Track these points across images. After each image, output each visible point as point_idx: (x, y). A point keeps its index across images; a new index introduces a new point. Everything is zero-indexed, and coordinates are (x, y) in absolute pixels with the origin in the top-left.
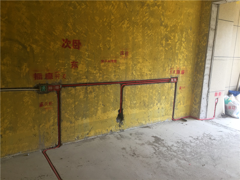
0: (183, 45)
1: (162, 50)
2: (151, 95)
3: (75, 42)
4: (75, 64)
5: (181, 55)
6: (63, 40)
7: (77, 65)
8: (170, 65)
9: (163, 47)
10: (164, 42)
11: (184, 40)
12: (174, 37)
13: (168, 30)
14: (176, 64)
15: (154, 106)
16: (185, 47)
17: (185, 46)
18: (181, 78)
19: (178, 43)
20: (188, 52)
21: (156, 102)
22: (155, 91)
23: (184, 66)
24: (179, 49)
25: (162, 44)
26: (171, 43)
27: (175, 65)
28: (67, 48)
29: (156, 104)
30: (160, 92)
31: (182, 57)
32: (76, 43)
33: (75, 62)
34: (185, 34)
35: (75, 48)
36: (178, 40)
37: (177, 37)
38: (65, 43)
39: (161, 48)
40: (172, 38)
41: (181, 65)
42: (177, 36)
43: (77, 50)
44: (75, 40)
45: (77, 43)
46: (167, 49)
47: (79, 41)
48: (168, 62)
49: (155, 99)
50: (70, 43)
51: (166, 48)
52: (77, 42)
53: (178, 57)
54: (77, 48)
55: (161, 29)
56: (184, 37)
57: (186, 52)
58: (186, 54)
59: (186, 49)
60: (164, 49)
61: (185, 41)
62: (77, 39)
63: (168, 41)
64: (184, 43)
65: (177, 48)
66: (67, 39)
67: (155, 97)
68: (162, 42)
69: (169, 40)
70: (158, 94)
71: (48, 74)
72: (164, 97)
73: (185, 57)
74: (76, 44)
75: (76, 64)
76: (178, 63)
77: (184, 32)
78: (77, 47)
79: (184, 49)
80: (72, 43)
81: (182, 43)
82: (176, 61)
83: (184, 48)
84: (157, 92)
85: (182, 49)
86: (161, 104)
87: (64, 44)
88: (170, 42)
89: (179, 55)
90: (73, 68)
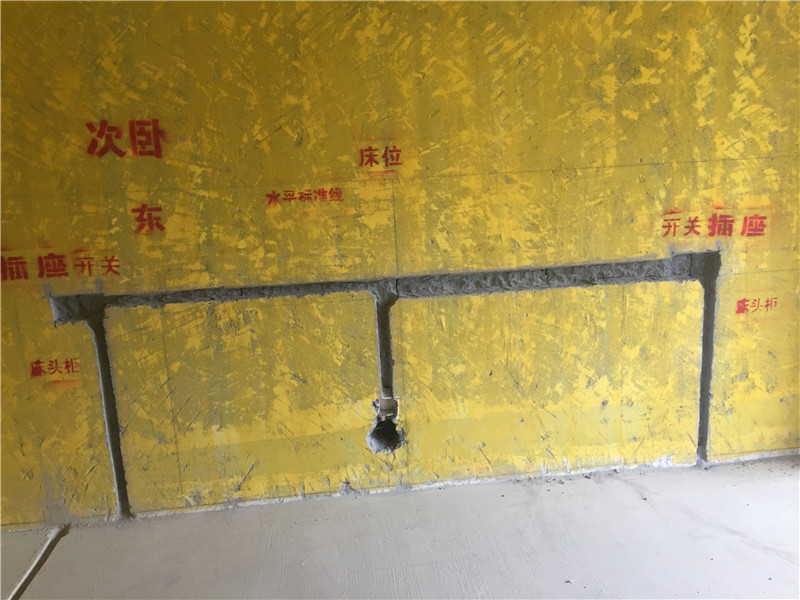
0: (746, 82)
1: (600, 126)
2: (549, 337)
3: (137, 128)
4: (150, 215)
5: (737, 136)
6: (90, 126)
7: (159, 218)
8: (663, 194)
9: (604, 106)
10: (610, 84)
11: (751, 58)
12: (678, 48)
13: (629, 21)
14: (701, 186)
15: (570, 389)
16: (758, 93)
17: (762, 88)
18: (743, 256)
19: (705, 80)
20: (787, 119)
21: (585, 372)
22: (571, 319)
23: (757, 193)
24: (719, 106)
25: (600, 95)
26: (656, 81)
27: (695, 190)
28: (110, 155)
29: (582, 382)
30: (603, 325)
31: (740, 146)
32: (142, 132)
33: (149, 206)
34: (750, 26)
35: (142, 154)
36: (709, 62)
37: (695, 47)
38: (100, 135)
39: (596, 115)
40: (664, 56)
41: (741, 189)
42: (699, 41)
43: (153, 158)
44: (139, 123)
45: (147, 134)
46: (630, 114)
47: (155, 122)
48: (643, 181)
49: (577, 358)
50: (119, 136)
51: (625, 113)
52: (149, 128)
53: (713, 149)
54: (151, 153)
55: (585, 20)
56: (748, 45)
57: (765, 121)
58: (773, 128)
59: (767, 104)
60: (613, 119)
61: (757, 64)
62: (146, 116)
63: (637, 73)
64: (749, 71)
65: (700, 105)
66: (104, 123)
67: (573, 350)
68: (595, 84)
69: (643, 69)
70: (594, 338)
71: (46, 258)
72: (632, 353)
73: (766, 148)
74: (143, 138)
75: (155, 214)
76: (717, 180)
77: (747, 18)
78: (151, 148)
79: (756, 107)
80: (126, 135)
81: (736, 73)
82: (702, 172)
83: (751, 98)
84: (586, 324)
85: (737, 105)
86: (616, 384)
87: (94, 143)
88: (647, 76)
89: (718, 140)
90: (144, 231)
